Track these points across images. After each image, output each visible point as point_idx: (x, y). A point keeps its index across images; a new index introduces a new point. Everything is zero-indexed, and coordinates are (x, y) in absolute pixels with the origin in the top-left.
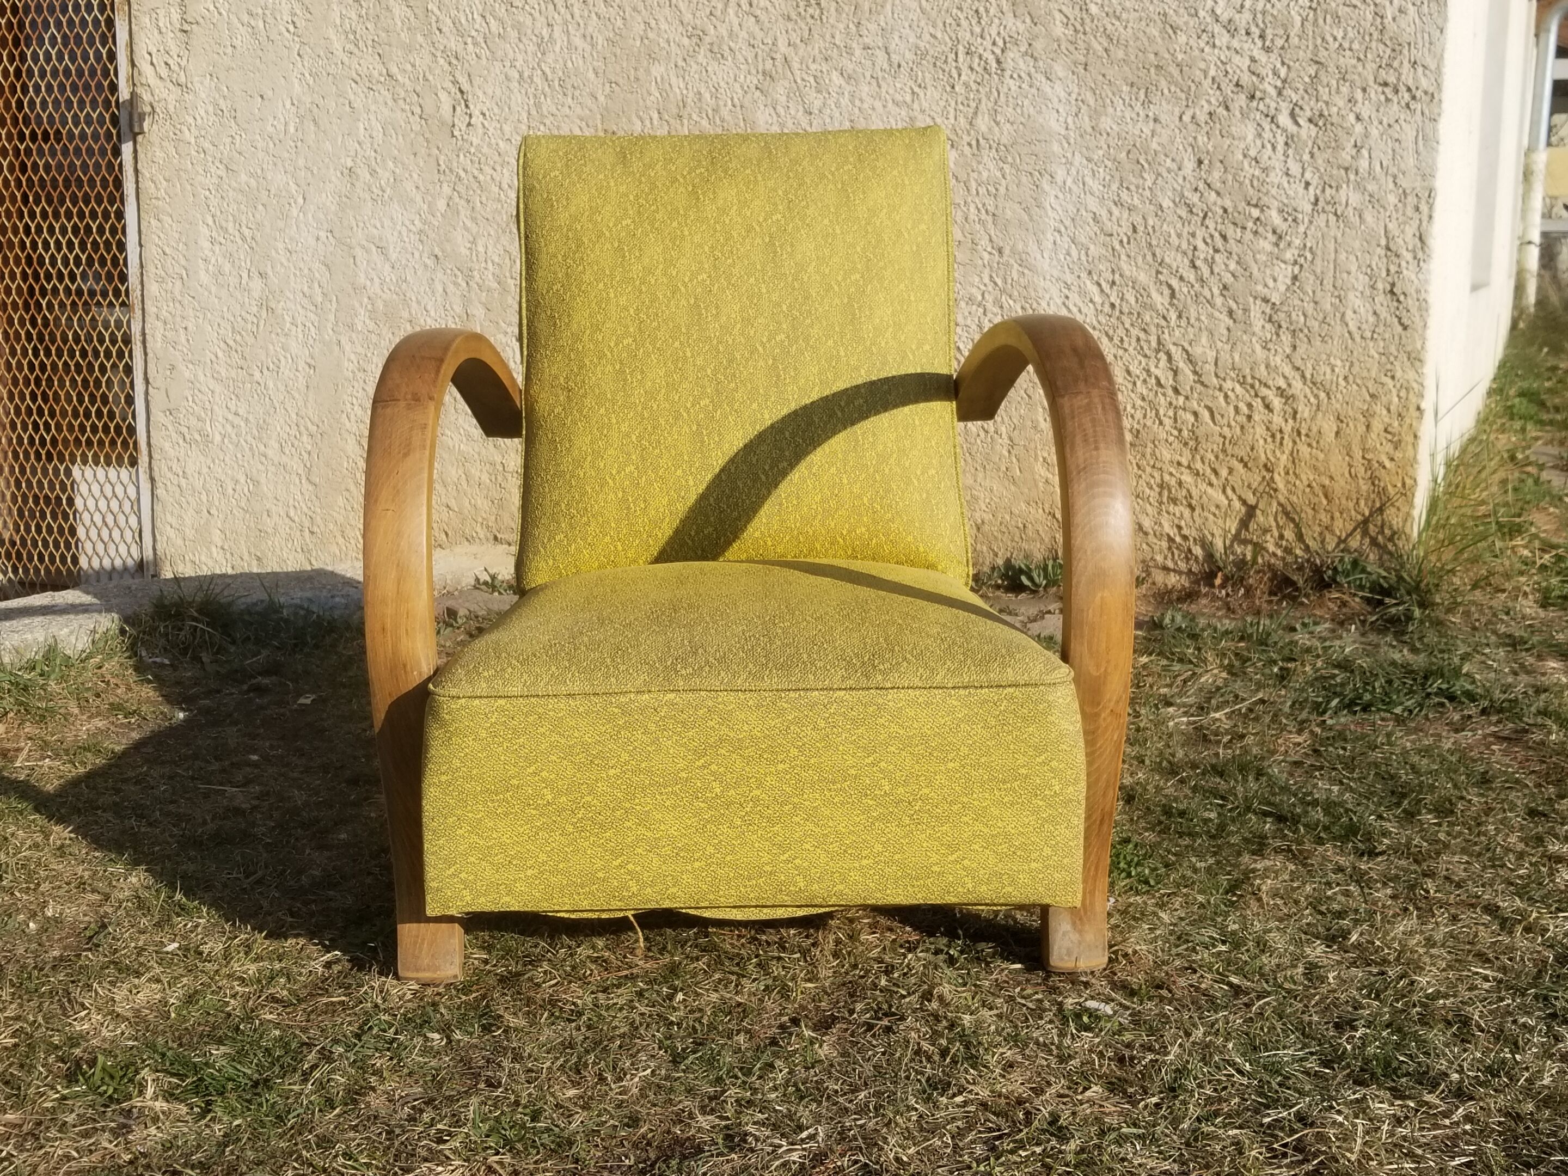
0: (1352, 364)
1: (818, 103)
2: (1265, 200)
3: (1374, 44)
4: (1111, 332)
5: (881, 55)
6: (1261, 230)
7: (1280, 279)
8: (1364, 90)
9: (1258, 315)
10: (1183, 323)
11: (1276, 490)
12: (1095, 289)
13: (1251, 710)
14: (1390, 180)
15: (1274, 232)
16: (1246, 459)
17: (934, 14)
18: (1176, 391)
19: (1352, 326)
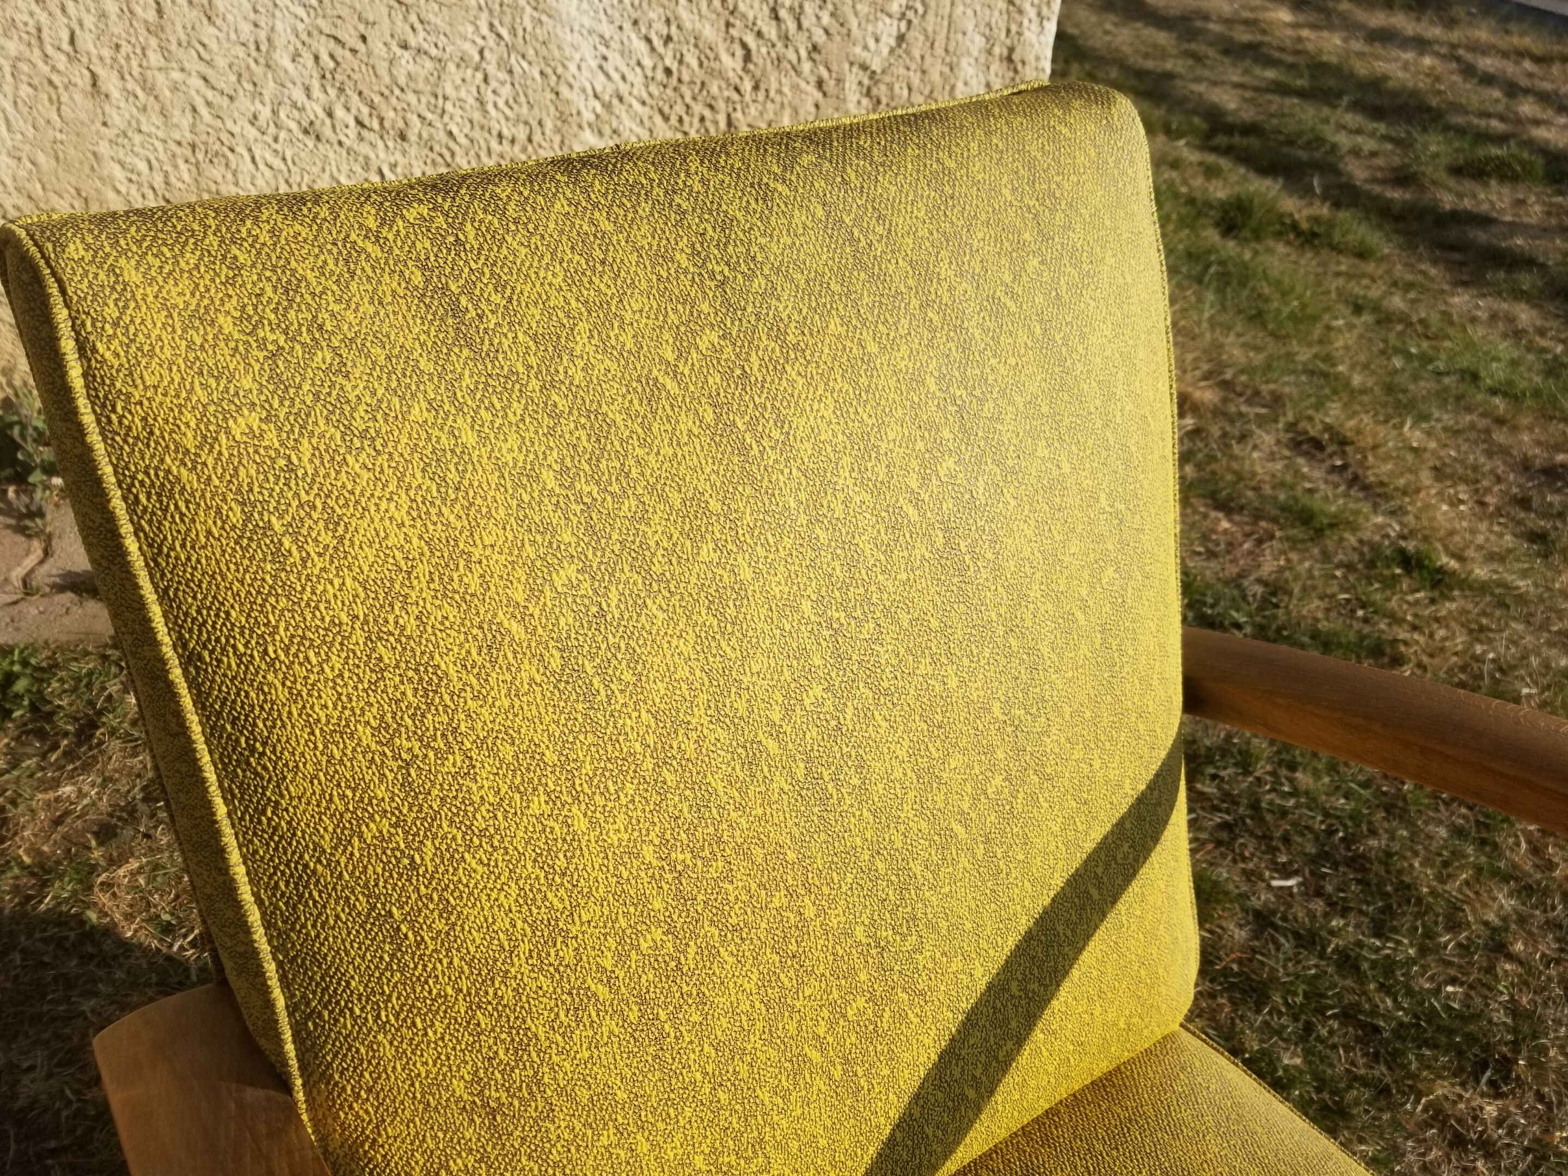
4: (666, 109)
7: (884, 39)
9: (854, 87)
12: (644, 46)
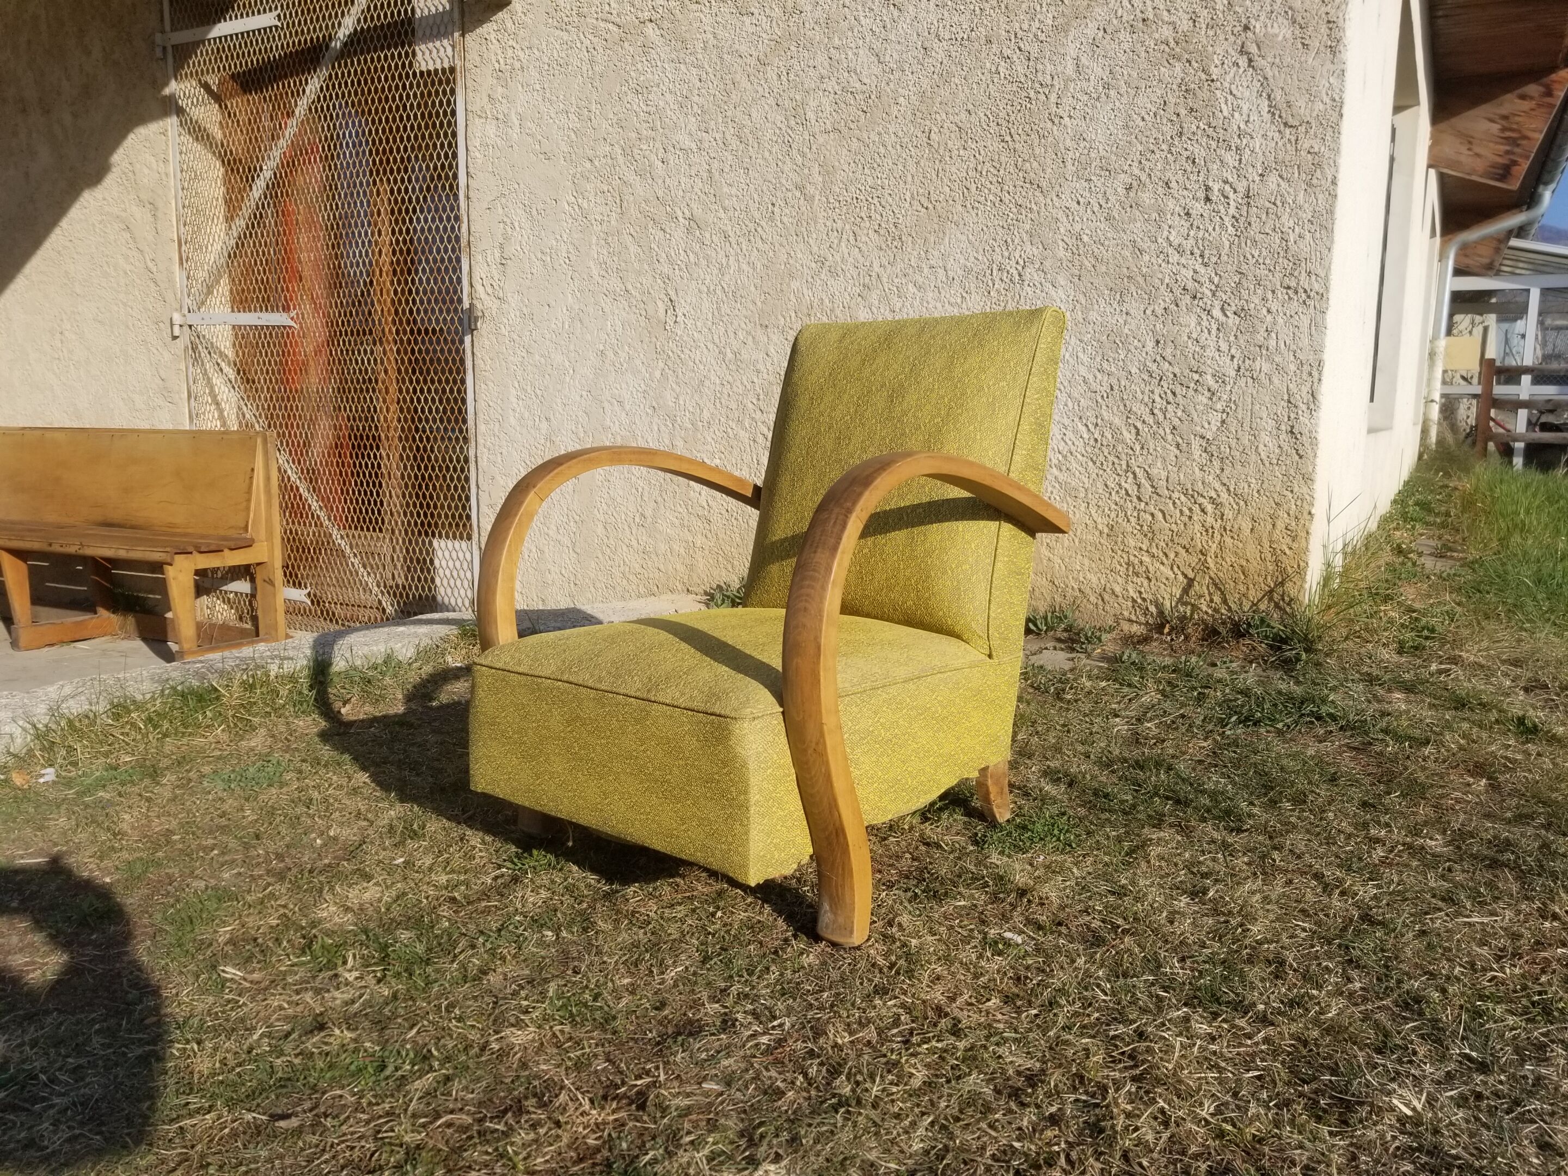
0: (1263, 482)
2: (1203, 368)
3: (1281, 260)
5: (941, 272)
6: (1200, 388)
8: (1273, 292)
9: (1197, 447)
10: (1145, 452)
11: (1208, 568)
12: (1084, 429)
13: (1173, 722)
14: (1291, 354)
15: (1209, 390)
16: (1188, 546)
17: (977, 244)
18: (1139, 499)
19: (1263, 456)
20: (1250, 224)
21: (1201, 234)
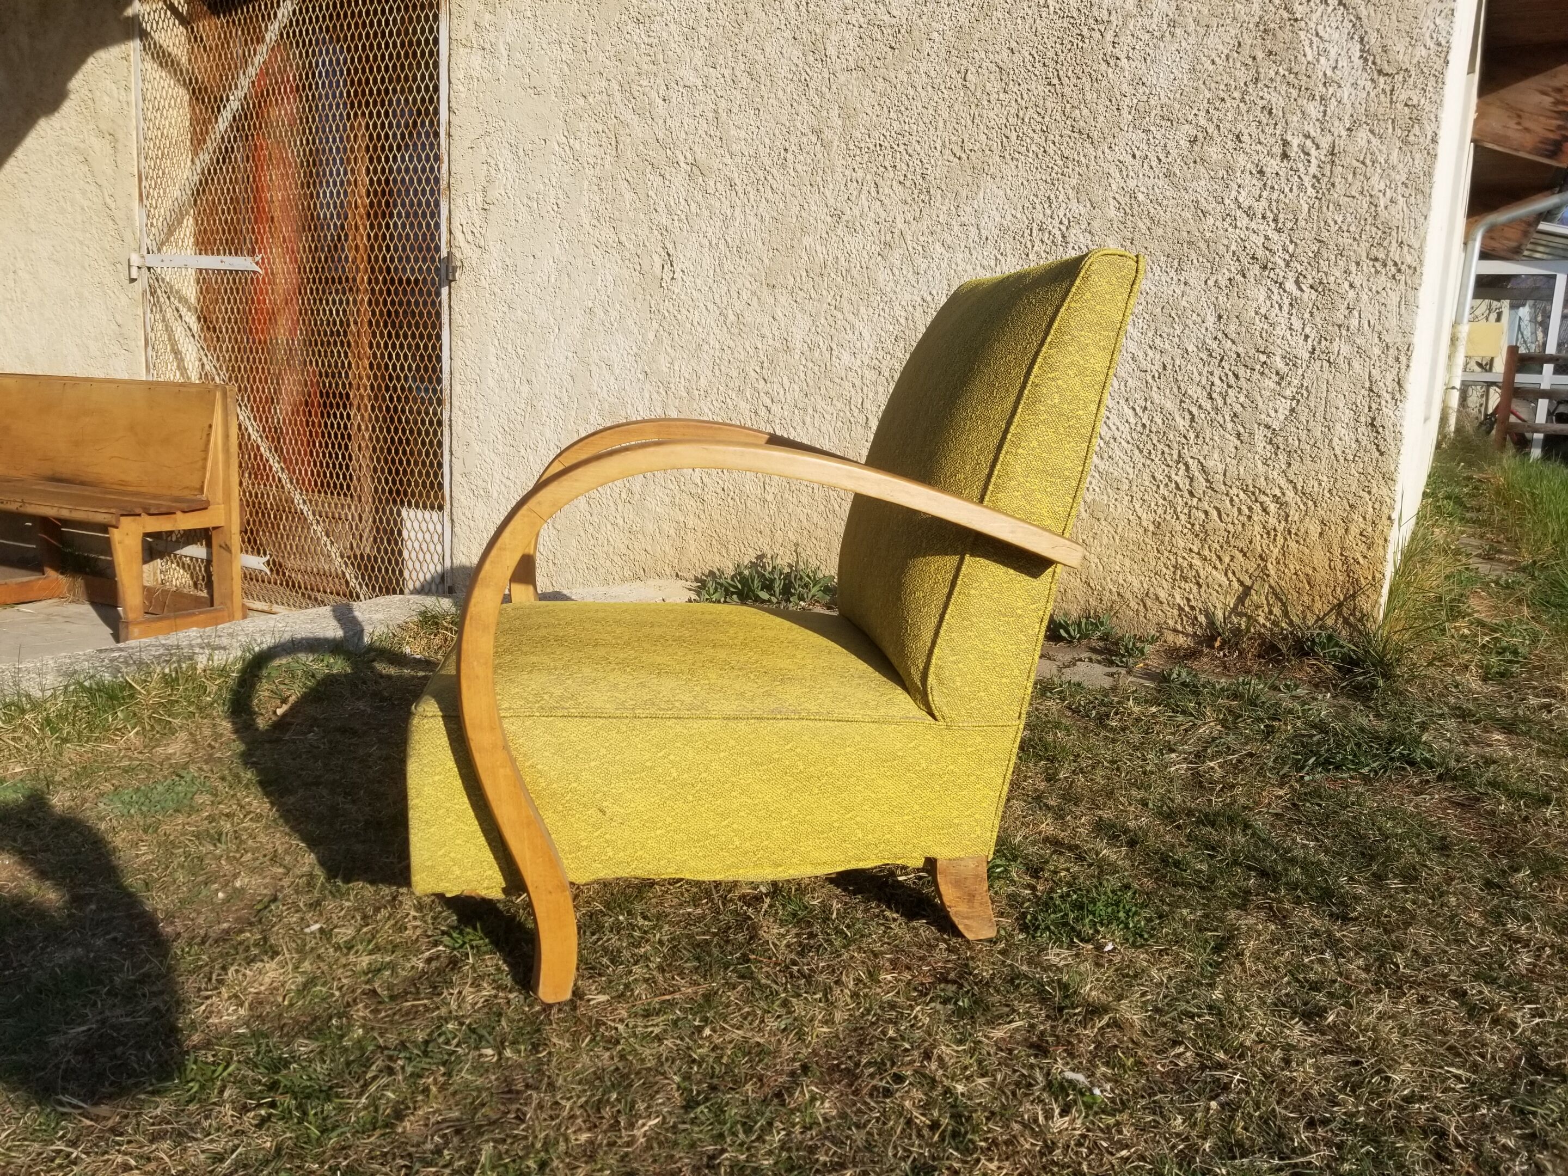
0: (1336, 480)
1: (924, 266)
2: (1271, 348)
3: (1368, 228)
5: (973, 230)
6: (1266, 371)
7: (1280, 410)
8: (1358, 264)
9: (1261, 438)
10: (1200, 441)
11: (1268, 576)
12: (1131, 412)
14: (1376, 335)
15: (1277, 374)
16: (1245, 549)
17: (1016, 199)
18: (1191, 494)
19: (1338, 452)
20: (1333, 185)
21: (1275, 196)
